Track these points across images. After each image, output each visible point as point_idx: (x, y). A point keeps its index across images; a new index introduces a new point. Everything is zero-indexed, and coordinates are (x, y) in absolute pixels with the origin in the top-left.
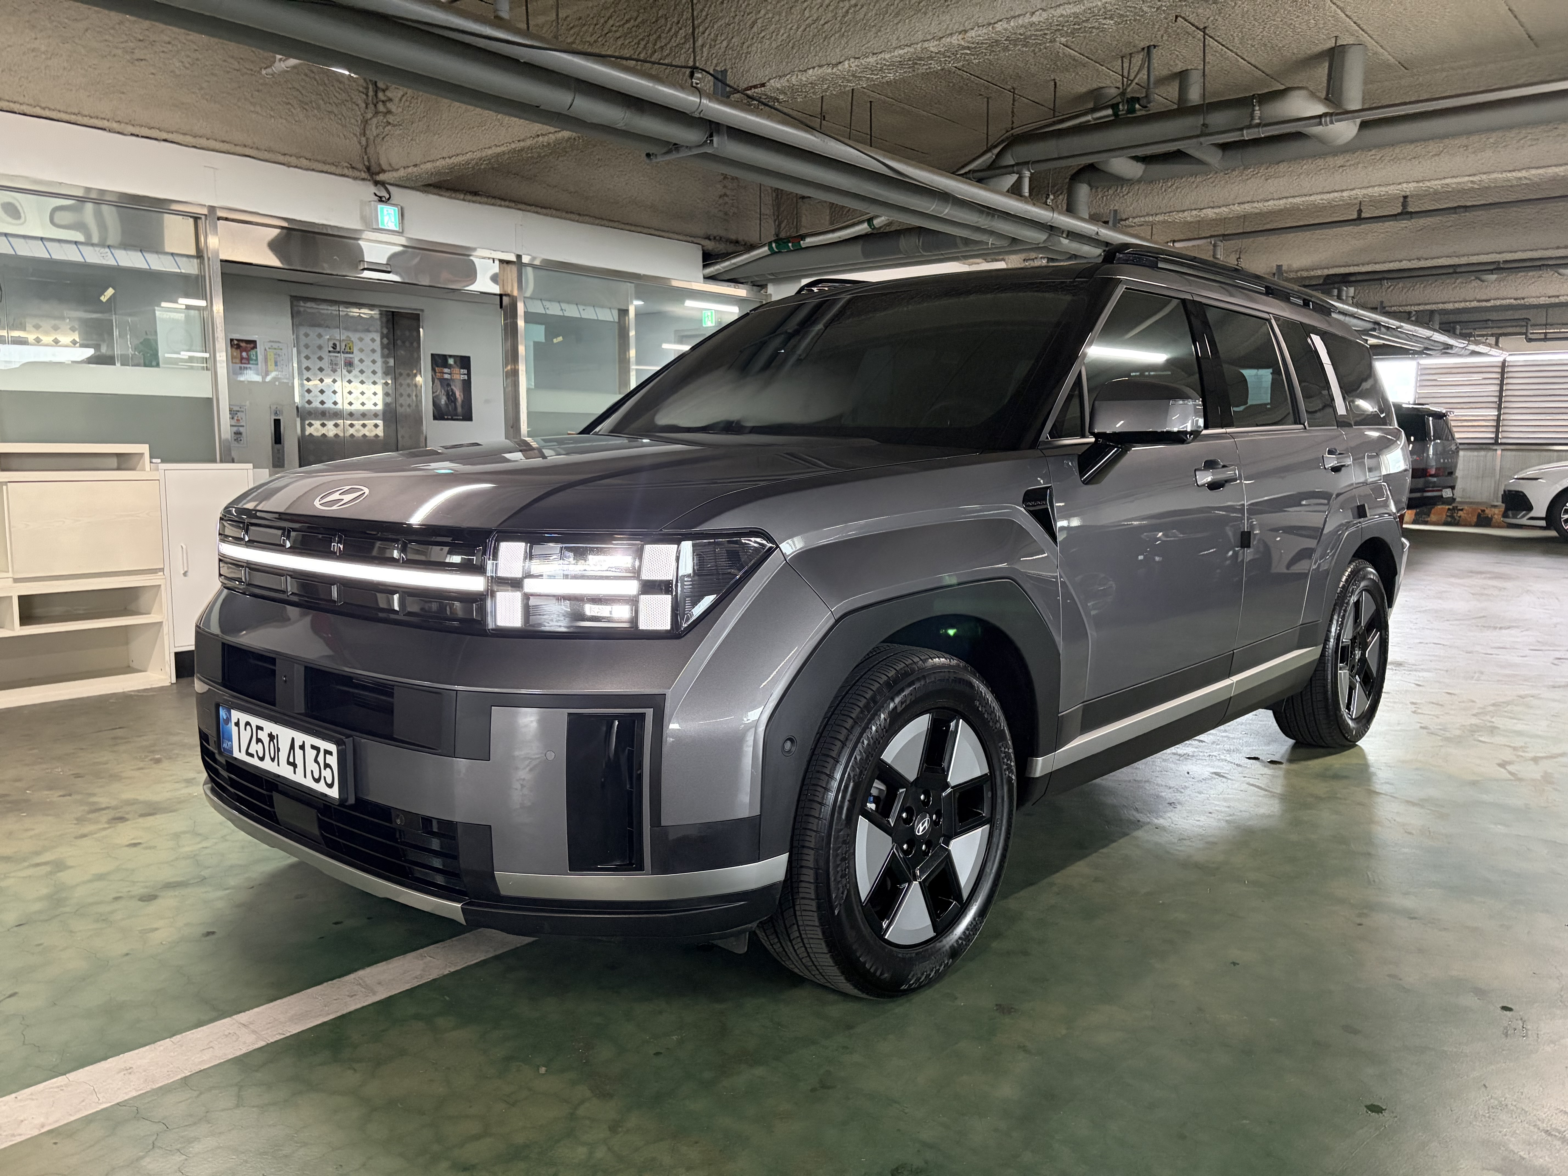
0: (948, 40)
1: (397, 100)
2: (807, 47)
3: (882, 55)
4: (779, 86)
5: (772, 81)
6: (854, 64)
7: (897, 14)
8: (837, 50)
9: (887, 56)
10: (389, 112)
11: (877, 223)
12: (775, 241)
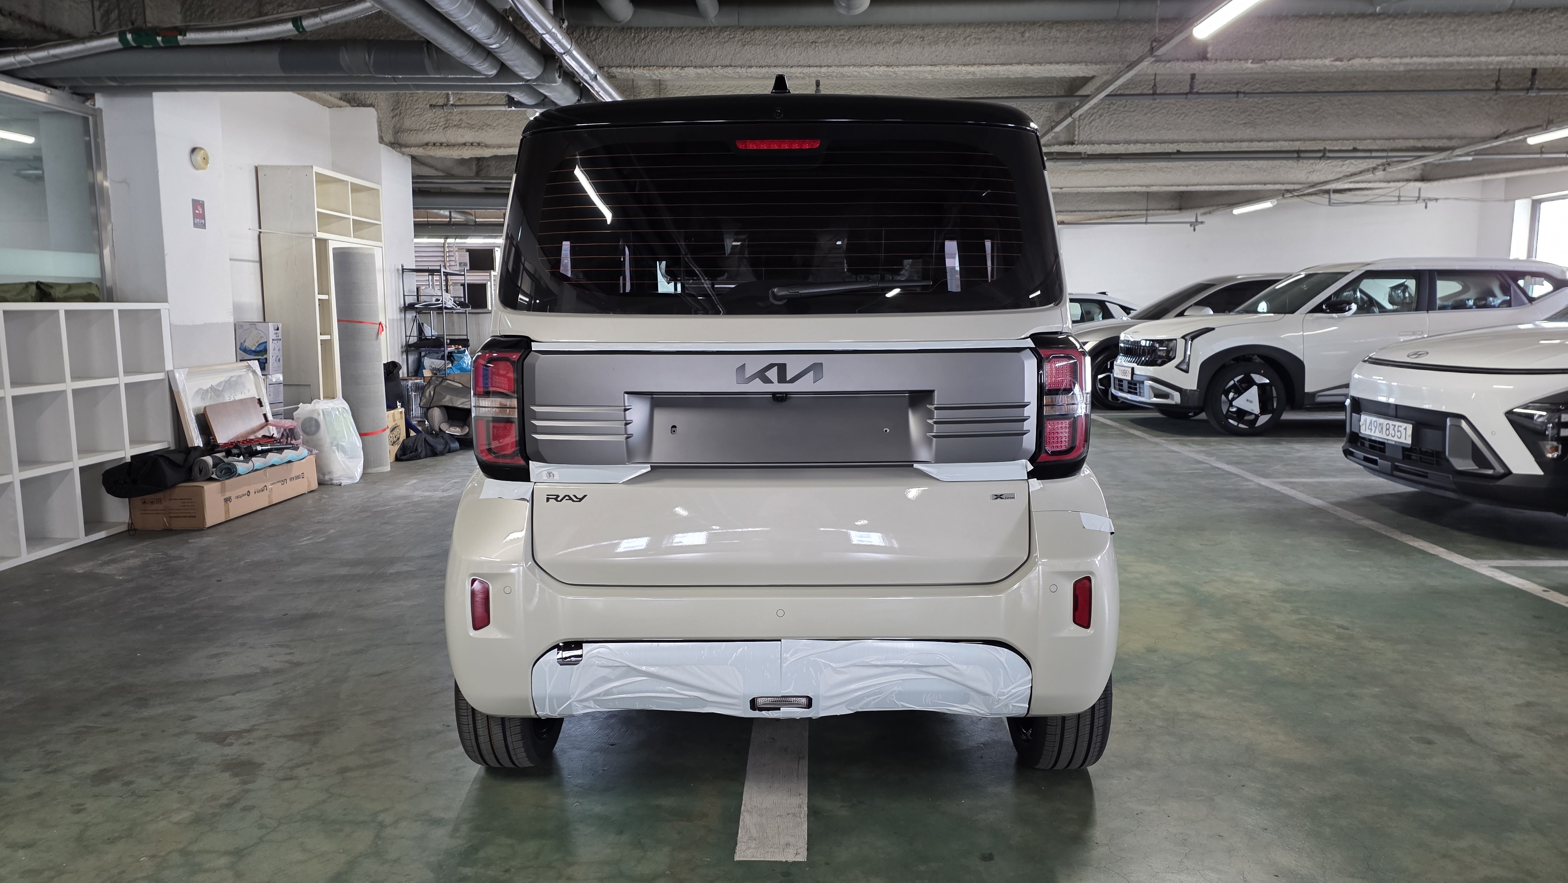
11: (308, 23)
12: (131, 31)
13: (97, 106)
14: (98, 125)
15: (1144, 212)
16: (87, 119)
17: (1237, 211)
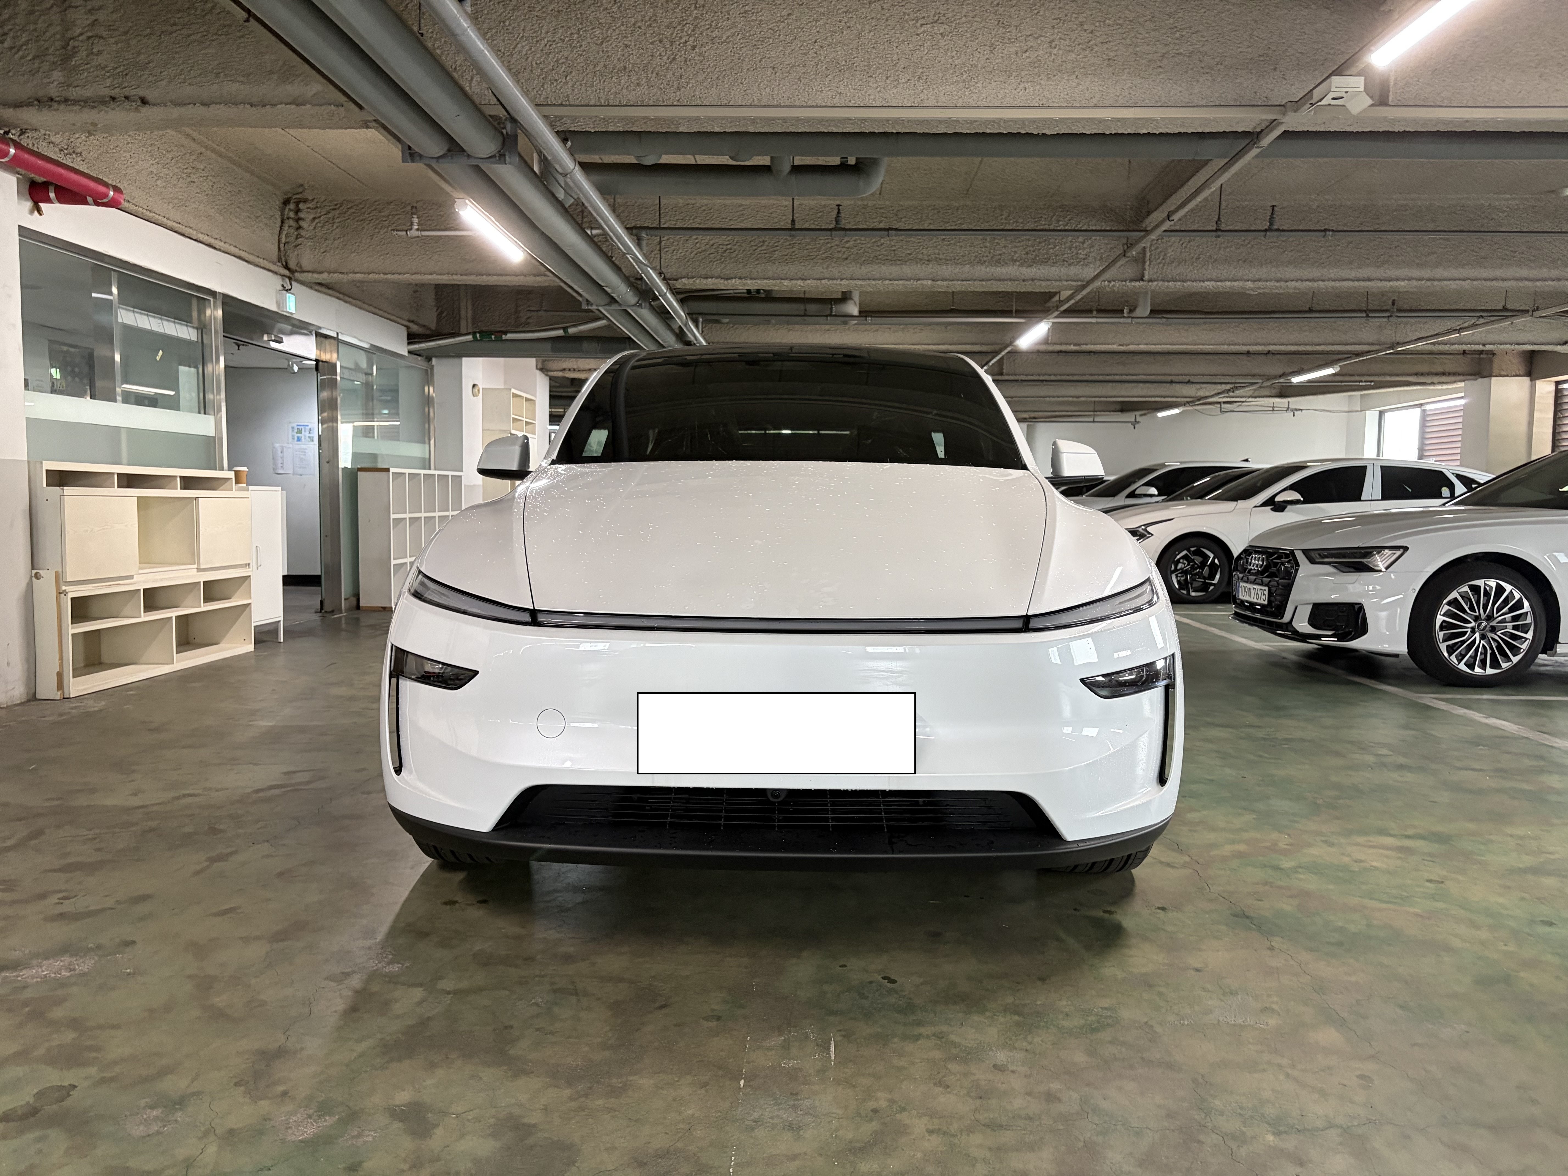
0: (796, 282)
1: (308, 220)
2: (697, 263)
3: (757, 281)
4: (686, 282)
5: (683, 280)
6: (738, 281)
7: (757, 260)
8: (719, 269)
9: (759, 282)
10: (299, 228)
11: (571, 331)
12: (479, 332)
13: (433, 363)
14: (432, 374)
15: (1092, 413)
16: (427, 371)
17: (1161, 415)
